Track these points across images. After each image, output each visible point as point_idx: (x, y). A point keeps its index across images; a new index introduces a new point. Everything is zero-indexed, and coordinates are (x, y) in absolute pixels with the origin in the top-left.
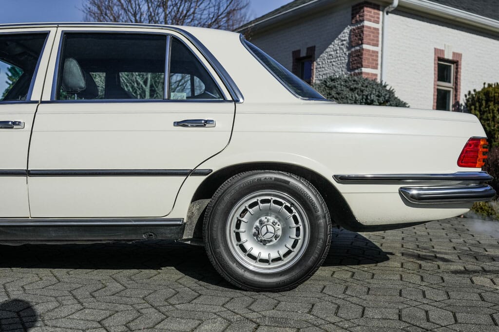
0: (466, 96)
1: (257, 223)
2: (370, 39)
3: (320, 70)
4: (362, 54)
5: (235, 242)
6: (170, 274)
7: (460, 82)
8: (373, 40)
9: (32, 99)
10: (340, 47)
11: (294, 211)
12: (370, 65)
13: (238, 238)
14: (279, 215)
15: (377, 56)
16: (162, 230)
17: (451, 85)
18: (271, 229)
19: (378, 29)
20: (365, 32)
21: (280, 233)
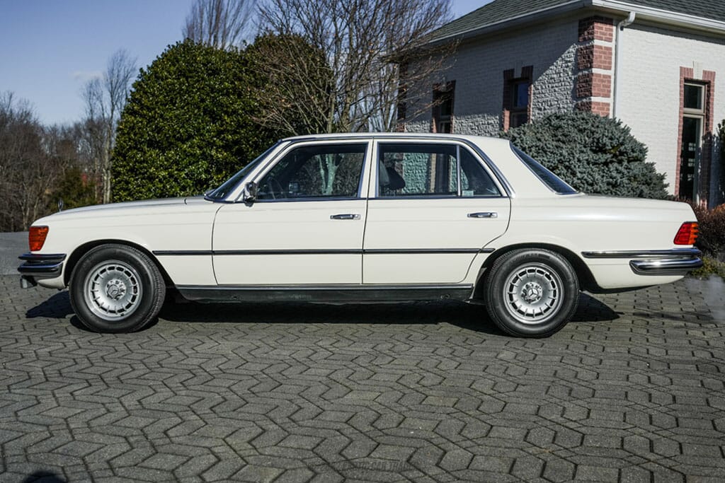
0: (719, 126)
1: (524, 287)
2: (601, 62)
3: (538, 96)
4: (591, 80)
5: (508, 301)
6: (446, 328)
7: (713, 108)
8: (605, 62)
9: (362, 196)
10: (563, 70)
11: (552, 278)
12: (601, 93)
13: (511, 298)
14: (540, 281)
15: (610, 82)
16: (456, 292)
17: (701, 111)
18: (535, 291)
19: (610, 49)
20: (594, 53)
21: (541, 294)
